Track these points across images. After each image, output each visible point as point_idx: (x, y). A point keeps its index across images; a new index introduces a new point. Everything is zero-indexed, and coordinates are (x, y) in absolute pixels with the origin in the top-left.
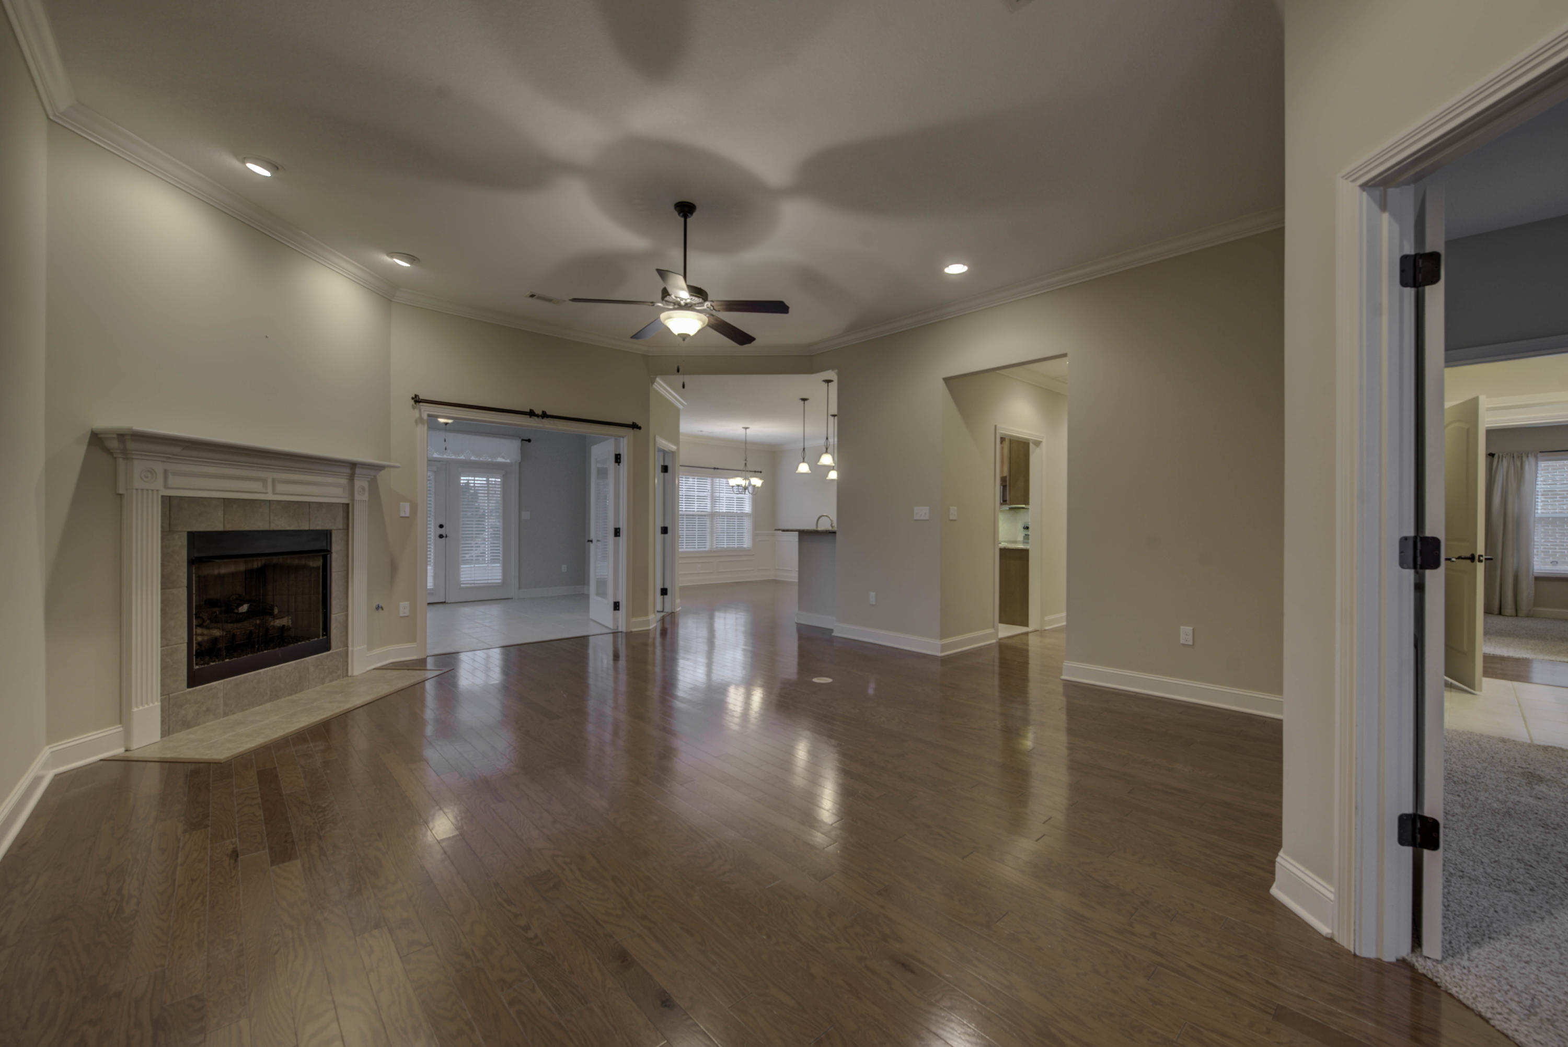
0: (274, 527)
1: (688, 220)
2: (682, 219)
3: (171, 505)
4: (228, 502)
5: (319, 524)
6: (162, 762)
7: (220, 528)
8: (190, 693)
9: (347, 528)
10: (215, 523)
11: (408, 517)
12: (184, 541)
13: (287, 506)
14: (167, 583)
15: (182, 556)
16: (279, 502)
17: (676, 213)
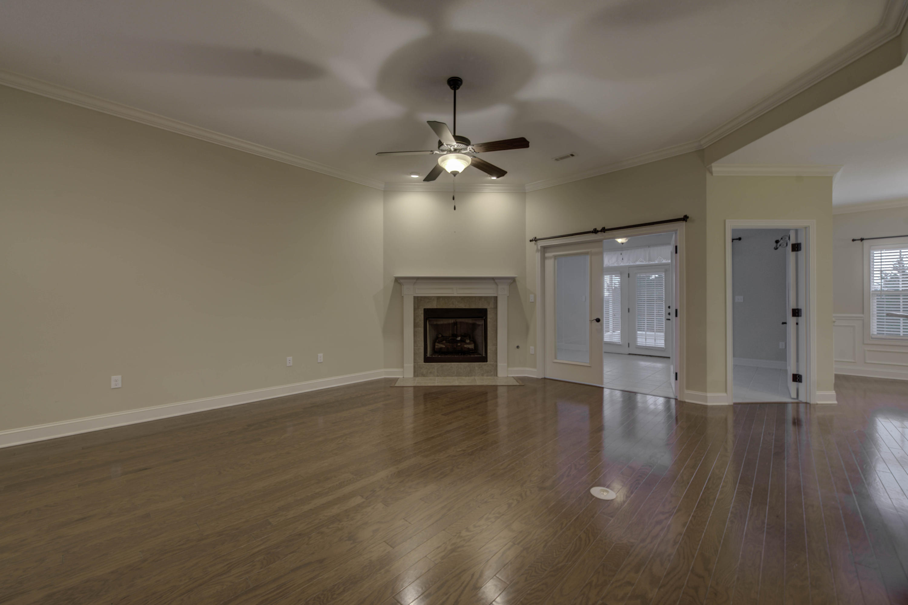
0: (457, 307)
1: (457, 91)
2: (453, 91)
3: (418, 300)
4: (438, 298)
5: (480, 306)
6: (414, 387)
7: (436, 307)
8: (424, 364)
9: (496, 308)
10: (434, 305)
11: (533, 302)
12: (423, 312)
13: (463, 298)
14: (416, 325)
15: (422, 317)
16: (460, 297)
17: (449, 87)
